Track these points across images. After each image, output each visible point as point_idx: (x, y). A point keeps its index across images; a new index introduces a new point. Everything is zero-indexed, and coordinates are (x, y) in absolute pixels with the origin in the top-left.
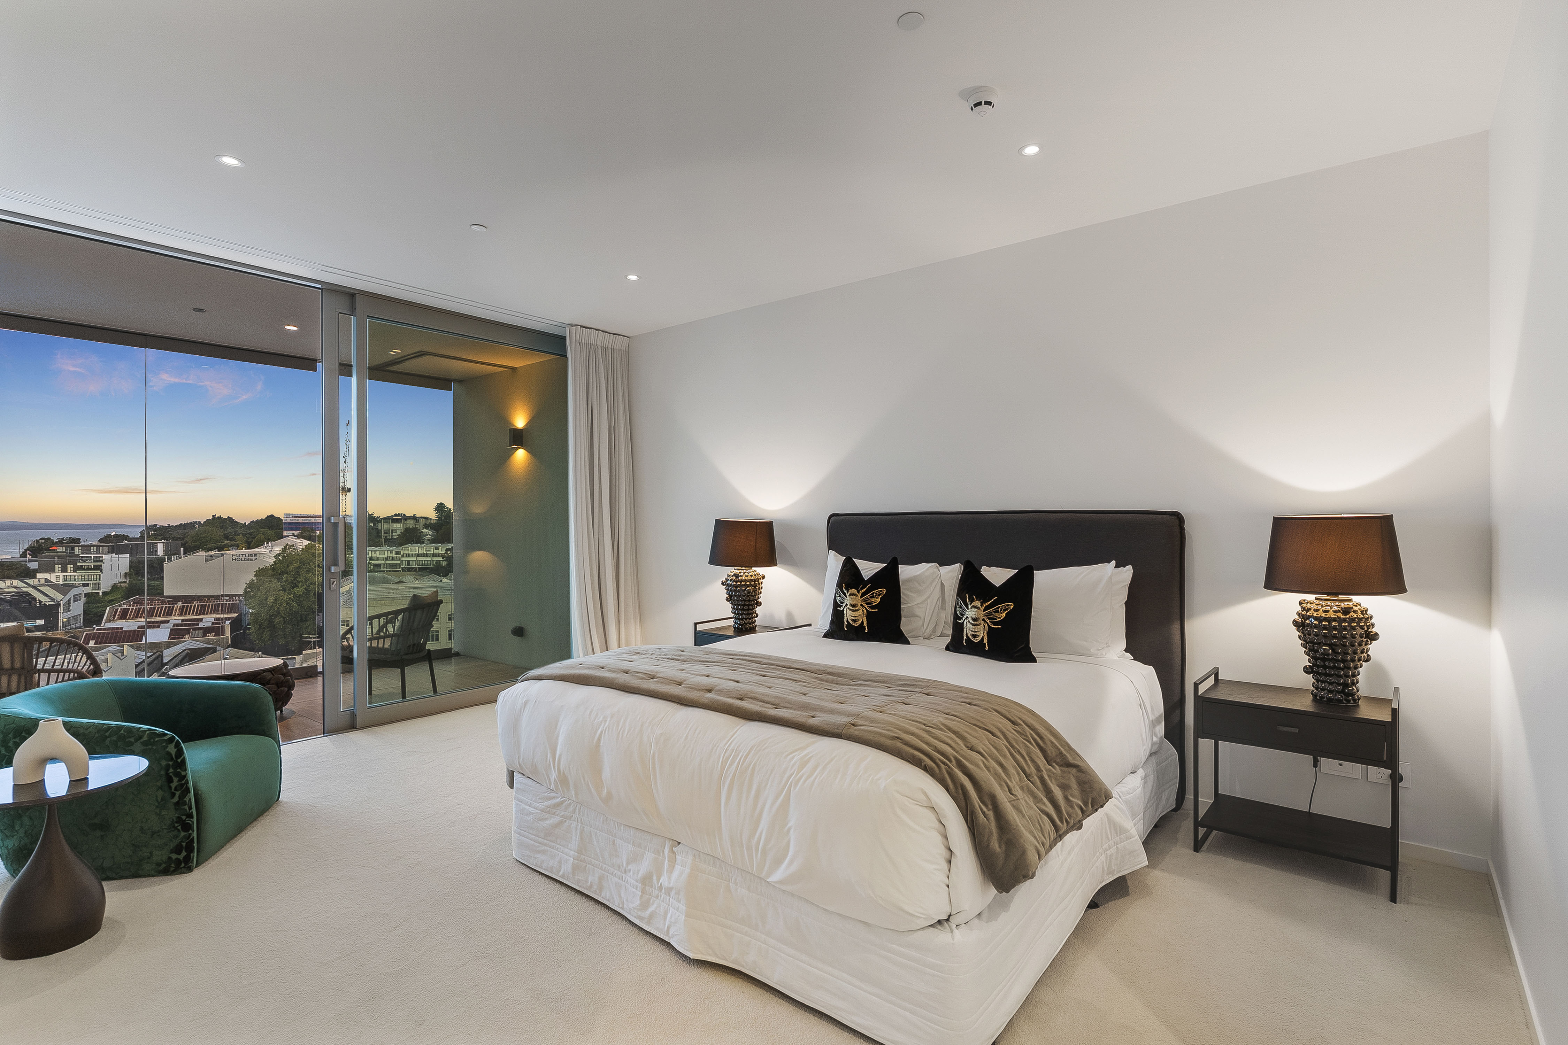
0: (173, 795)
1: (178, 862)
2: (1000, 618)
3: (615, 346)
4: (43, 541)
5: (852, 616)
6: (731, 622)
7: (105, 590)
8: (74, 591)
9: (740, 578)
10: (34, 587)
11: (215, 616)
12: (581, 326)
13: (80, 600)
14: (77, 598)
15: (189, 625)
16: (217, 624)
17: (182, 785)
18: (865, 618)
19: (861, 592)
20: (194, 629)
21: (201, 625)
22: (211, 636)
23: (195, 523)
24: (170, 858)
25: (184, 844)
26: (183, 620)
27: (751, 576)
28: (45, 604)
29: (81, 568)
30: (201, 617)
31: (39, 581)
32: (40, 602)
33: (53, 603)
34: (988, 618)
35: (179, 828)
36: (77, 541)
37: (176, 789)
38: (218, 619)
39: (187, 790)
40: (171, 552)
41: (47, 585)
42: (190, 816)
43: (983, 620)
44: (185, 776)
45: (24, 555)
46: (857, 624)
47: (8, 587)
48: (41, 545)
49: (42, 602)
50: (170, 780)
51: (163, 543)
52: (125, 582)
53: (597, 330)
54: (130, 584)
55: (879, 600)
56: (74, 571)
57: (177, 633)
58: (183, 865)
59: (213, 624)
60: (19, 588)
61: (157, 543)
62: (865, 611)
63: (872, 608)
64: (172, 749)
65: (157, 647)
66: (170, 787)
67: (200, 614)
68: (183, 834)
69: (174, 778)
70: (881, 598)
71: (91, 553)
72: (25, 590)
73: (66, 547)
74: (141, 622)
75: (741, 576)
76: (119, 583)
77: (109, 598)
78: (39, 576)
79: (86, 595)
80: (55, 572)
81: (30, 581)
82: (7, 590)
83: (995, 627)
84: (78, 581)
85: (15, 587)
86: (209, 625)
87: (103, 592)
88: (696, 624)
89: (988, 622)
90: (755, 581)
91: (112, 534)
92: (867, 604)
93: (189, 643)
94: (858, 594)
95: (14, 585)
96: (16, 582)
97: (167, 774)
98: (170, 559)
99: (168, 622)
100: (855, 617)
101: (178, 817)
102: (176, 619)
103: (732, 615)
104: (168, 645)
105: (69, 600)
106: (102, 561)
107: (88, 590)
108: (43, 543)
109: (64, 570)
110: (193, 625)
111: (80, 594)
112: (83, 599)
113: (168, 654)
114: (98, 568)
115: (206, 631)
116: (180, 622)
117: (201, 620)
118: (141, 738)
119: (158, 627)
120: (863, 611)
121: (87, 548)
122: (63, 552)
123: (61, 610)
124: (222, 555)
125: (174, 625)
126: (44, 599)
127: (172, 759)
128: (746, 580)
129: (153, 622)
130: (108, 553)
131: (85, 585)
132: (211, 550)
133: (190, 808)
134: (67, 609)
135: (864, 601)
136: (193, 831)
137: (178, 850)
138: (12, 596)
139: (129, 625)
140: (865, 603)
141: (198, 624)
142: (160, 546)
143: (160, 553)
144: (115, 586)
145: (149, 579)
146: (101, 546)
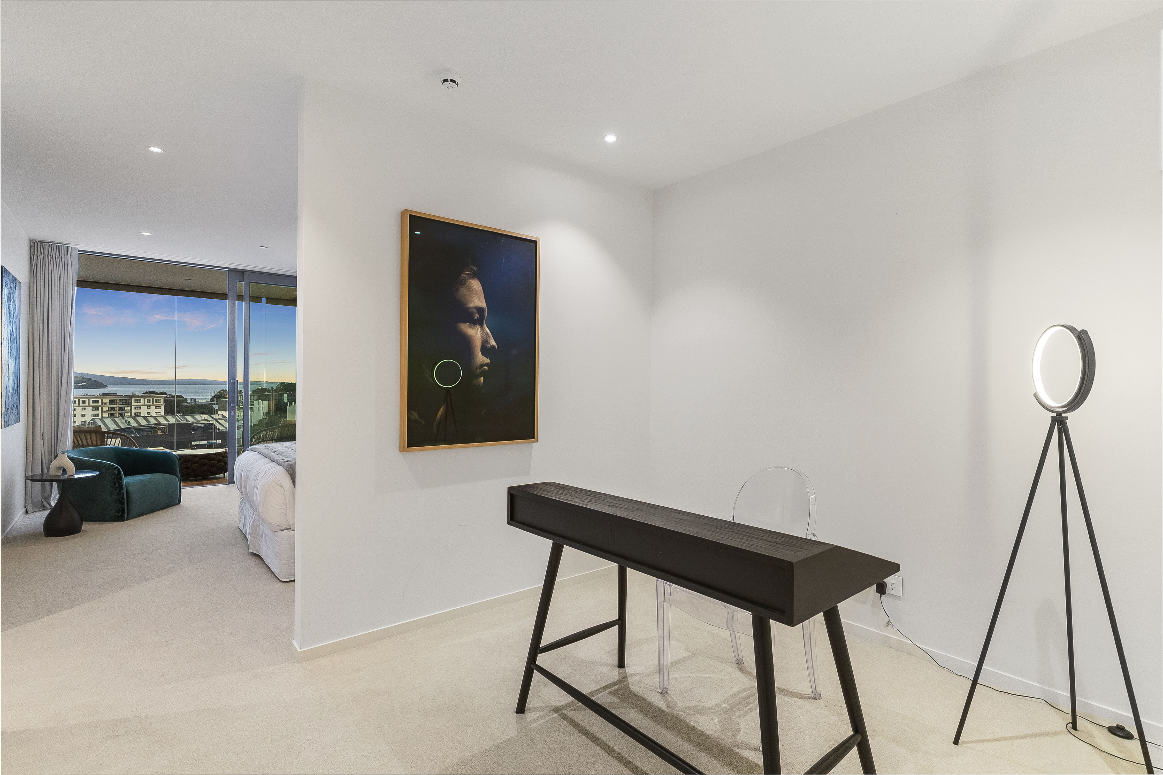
0: (116, 490)
1: (118, 517)
4: (223, 392)
7: (255, 423)
10: (216, 420)
13: (241, 429)
17: (120, 486)
24: (115, 515)
25: (120, 510)
28: (221, 431)
31: (219, 416)
32: (219, 429)
33: (226, 430)
35: (119, 503)
37: (117, 488)
39: (122, 489)
41: (223, 419)
42: (124, 499)
44: (121, 483)
45: (212, 400)
47: (203, 420)
48: (221, 394)
49: (220, 429)
50: (115, 484)
51: (287, 394)
52: (266, 419)
54: (269, 420)
58: (120, 518)
60: (209, 420)
61: (284, 394)
64: (116, 472)
66: (115, 487)
68: (120, 506)
69: (117, 483)
72: (211, 422)
78: (219, 412)
81: (214, 416)
84: (240, 417)
85: (206, 420)
87: (253, 425)
95: (206, 418)
96: (207, 417)
97: (114, 482)
98: (290, 404)
101: (118, 499)
106: (253, 405)
108: (222, 393)
111: (241, 425)
114: (251, 409)
118: (105, 466)
126: (221, 428)
127: (116, 476)
130: (257, 400)
133: (123, 496)
136: (125, 505)
137: (118, 511)
138: (204, 425)
142: (286, 396)
143: (286, 400)
144: (260, 421)
145: (278, 417)
146: (254, 395)
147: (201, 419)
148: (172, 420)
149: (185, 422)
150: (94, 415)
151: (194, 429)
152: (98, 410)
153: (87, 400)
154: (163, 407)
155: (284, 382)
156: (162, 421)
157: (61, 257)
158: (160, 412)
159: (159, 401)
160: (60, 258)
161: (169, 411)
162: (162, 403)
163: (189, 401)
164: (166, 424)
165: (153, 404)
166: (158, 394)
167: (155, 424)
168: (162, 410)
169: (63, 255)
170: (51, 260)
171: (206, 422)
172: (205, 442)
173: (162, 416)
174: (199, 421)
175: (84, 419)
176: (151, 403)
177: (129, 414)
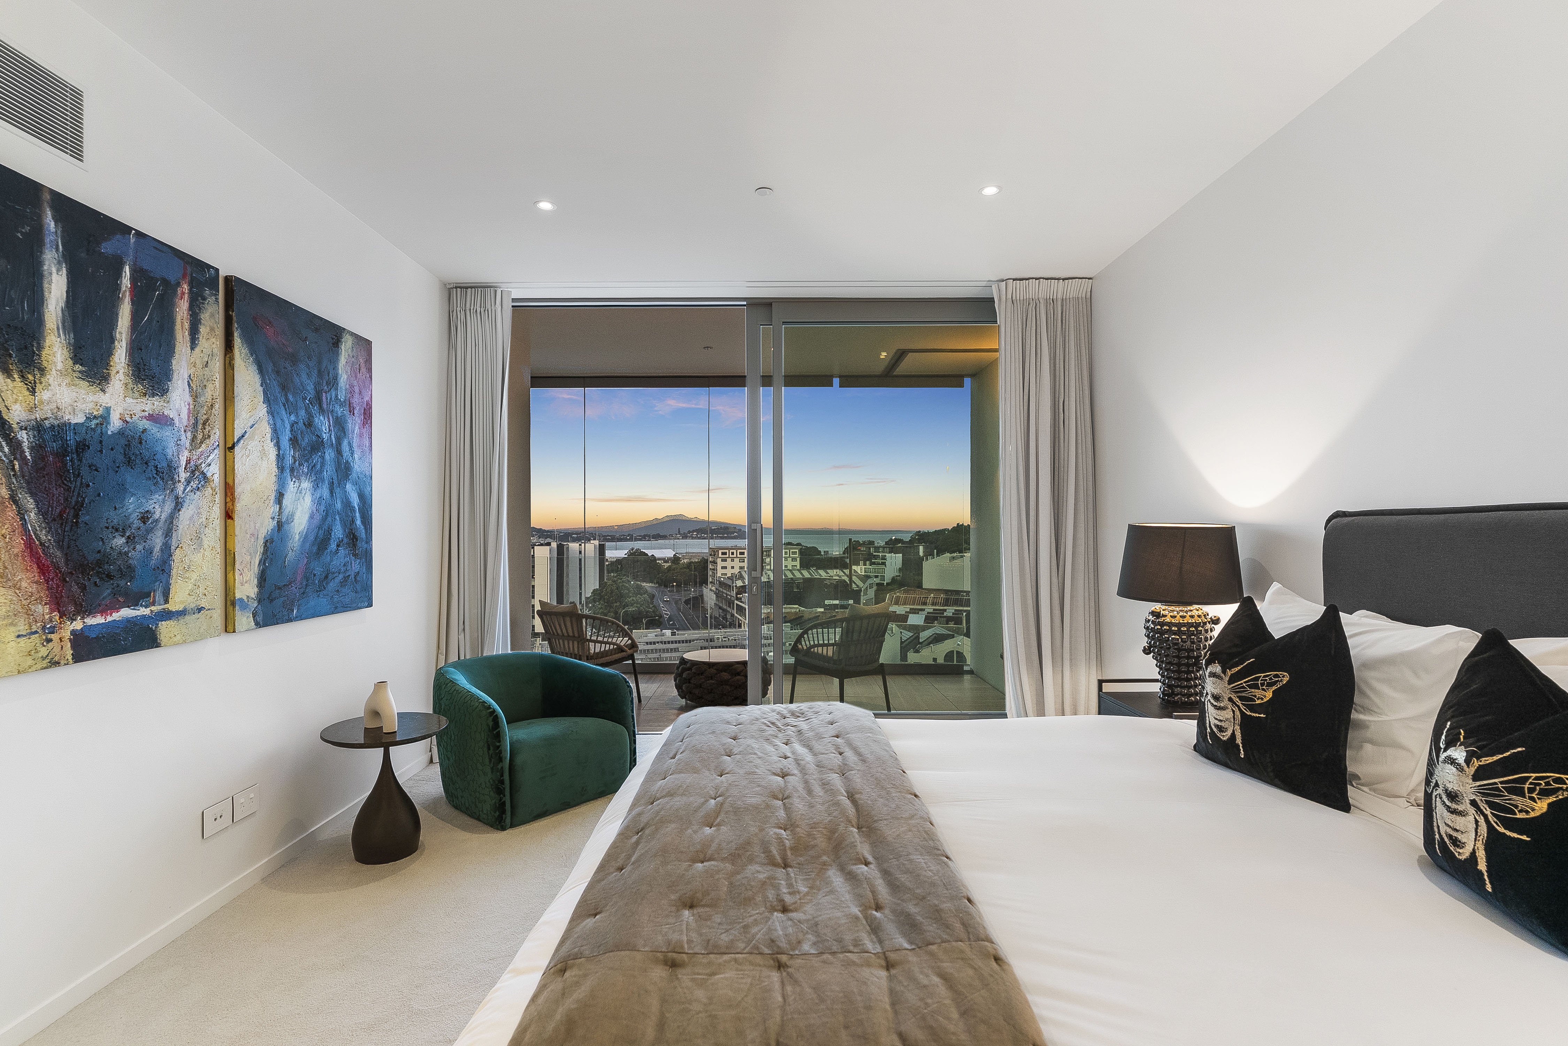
2: (1527, 812)
3: (1068, 294)
5: (1216, 719)
6: (1156, 688)
7: (887, 581)
8: (869, 581)
9: (1161, 620)
10: (848, 576)
11: (955, 608)
12: (1014, 280)
13: (873, 587)
14: (871, 586)
15: (938, 613)
16: (956, 614)
18: (1237, 728)
19: (1229, 673)
20: (940, 617)
21: (945, 614)
22: (951, 625)
23: (945, 530)
26: (934, 610)
27: (1192, 617)
28: (854, 589)
29: (874, 563)
30: (945, 608)
31: (851, 572)
32: (851, 587)
33: (858, 588)
34: (1487, 802)
36: (871, 543)
38: (958, 610)
40: (929, 554)
41: (855, 575)
43: (1473, 803)
45: (844, 552)
46: (1225, 736)
48: (853, 546)
51: (923, 545)
52: (899, 576)
53: (1036, 279)
54: (902, 577)
55: (1269, 695)
56: (870, 565)
57: (930, 619)
59: (953, 614)
60: (841, 576)
61: (919, 546)
62: (1238, 713)
63: (1252, 708)
65: (916, 629)
67: (945, 606)
70: (1273, 692)
71: (879, 552)
72: (843, 578)
73: (866, 547)
74: (907, 608)
75: (1165, 616)
76: (896, 576)
77: (890, 587)
78: (851, 568)
79: (878, 584)
80: (859, 565)
81: (846, 572)
82: (834, 578)
83: (1508, 833)
84: (872, 573)
85: (838, 576)
86: (951, 614)
87: (886, 583)
88: (1101, 682)
89: (1488, 812)
90: (1197, 625)
91: (893, 538)
92: (1241, 698)
93: (937, 629)
94: (1223, 675)
95: (838, 574)
96: (840, 572)
98: (927, 559)
99: (924, 610)
100: (1220, 721)
102: (929, 608)
103: (1159, 677)
104: (924, 628)
105: (867, 588)
106: (886, 559)
107: (877, 580)
108: (854, 544)
109: (865, 564)
110: (940, 613)
111: (873, 583)
112: (875, 588)
113: (924, 635)
114: (884, 564)
115: (949, 619)
116: (932, 611)
117: (945, 610)
119: (918, 613)
120: (1233, 712)
121: (877, 549)
122: (864, 551)
123: (862, 594)
124: (962, 557)
125: (928, 613)
126: (853, 585)
128: (1171, 623)
129: (916, 609)
130: (890, 552)
131: (876, 577)
132: (954, 552)
134: (865, 594)
135: (1235, 691)
138: (837, 581)
139: (900, 610)
140: (1238, 697)
141: (943, 614)
142: (921, 548)
143: (921, 554)
144: (893, 578)
145: (913, 574)
146: (886, 547)
147: (835, 574)
148: (807, 575)
149: (818, 577)
150: (741, 568)
151: (826, 586)
152: (744, 562)
153: (735, 551)
154: (798, 559)
155: (920, 531)
156: (798, 575)
157: (488, 310)
158: (796, 566)
159: (794, 553)
160: (486, 312)
161: (805, 565)
162: (797, 556)
163: (822, 553)
164: (800, 578)
165: (790, 557)
166: (795, 545)
167: (792, 578)
168: (798, 563)
169: (489, 306)
170: (473, 316)
171: (838, 578)
172: (837, 602)
173: (798, 570)
174: (832, 576)
175: (733, 571)
176: (788, 556)
177: (768, 567)
